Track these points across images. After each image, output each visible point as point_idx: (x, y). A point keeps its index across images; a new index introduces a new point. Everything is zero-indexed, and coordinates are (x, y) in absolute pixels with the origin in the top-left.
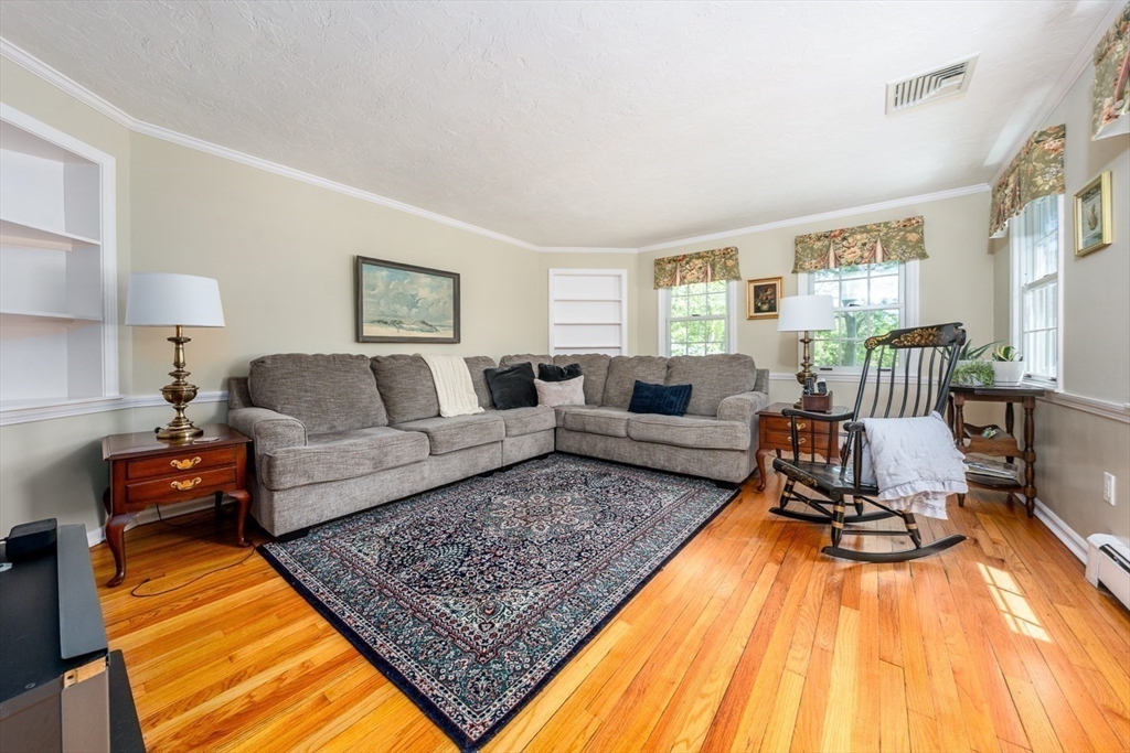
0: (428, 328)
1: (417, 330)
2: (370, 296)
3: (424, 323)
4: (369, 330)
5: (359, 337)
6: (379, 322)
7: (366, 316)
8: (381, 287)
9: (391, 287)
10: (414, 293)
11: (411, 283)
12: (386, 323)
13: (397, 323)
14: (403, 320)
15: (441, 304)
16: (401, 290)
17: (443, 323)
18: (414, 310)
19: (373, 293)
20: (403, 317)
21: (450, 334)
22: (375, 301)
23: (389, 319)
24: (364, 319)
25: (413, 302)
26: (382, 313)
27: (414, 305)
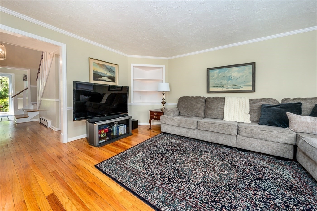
0: (236, 87)
1: (231, 88)
2: (212, 79)
3: (235, 85)
4: (211, 89)
5: (208, 92)
6: (215, 87)
7: (210, 85)
8: (216, 75)
9: (220, 75)
10: (230, 75)
11: (229, 72)
12: (218, 87)
13: (222, 86)
14: (225, 85)
15: (244, 77)
16: (224, 75)
17: (245, 84)
18: (230, 81)
19: (213, 78)
20: (224, 84)
21: (250, 88)
22: (214, 80)
23: (219, 86)
24: (210, 86)
25: (230, 78)
26: (216, 84)
27: (230, 79)
